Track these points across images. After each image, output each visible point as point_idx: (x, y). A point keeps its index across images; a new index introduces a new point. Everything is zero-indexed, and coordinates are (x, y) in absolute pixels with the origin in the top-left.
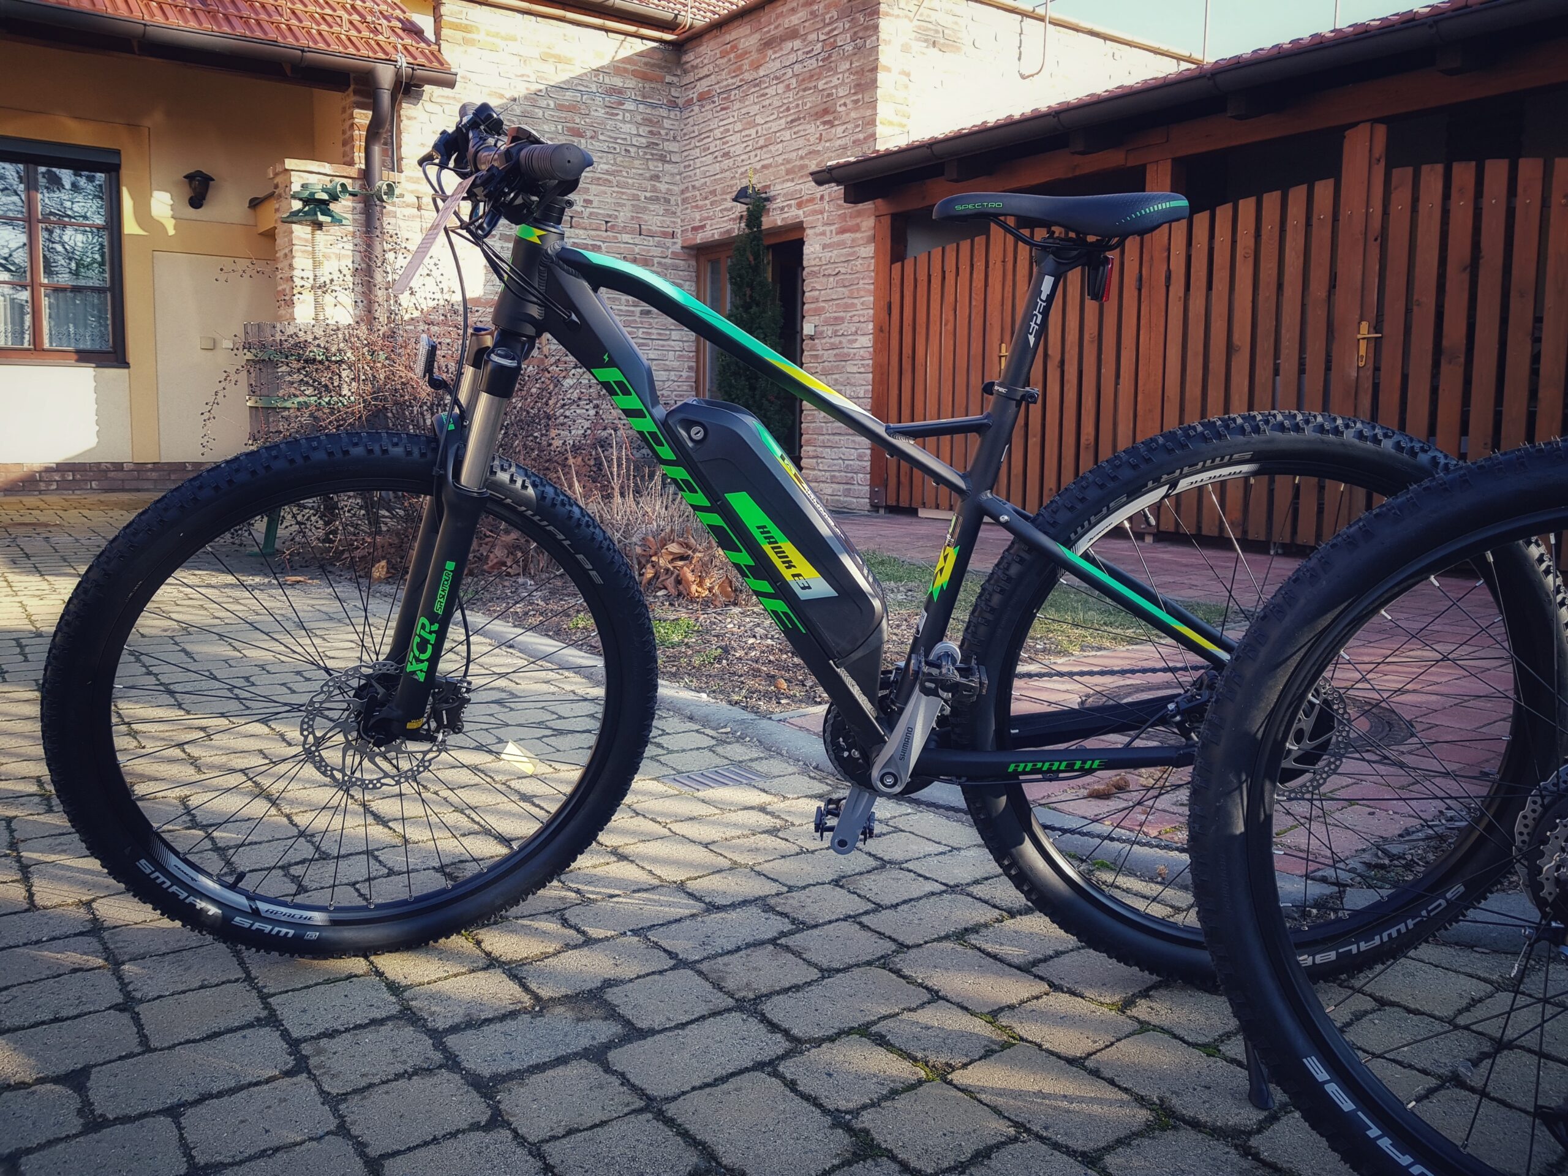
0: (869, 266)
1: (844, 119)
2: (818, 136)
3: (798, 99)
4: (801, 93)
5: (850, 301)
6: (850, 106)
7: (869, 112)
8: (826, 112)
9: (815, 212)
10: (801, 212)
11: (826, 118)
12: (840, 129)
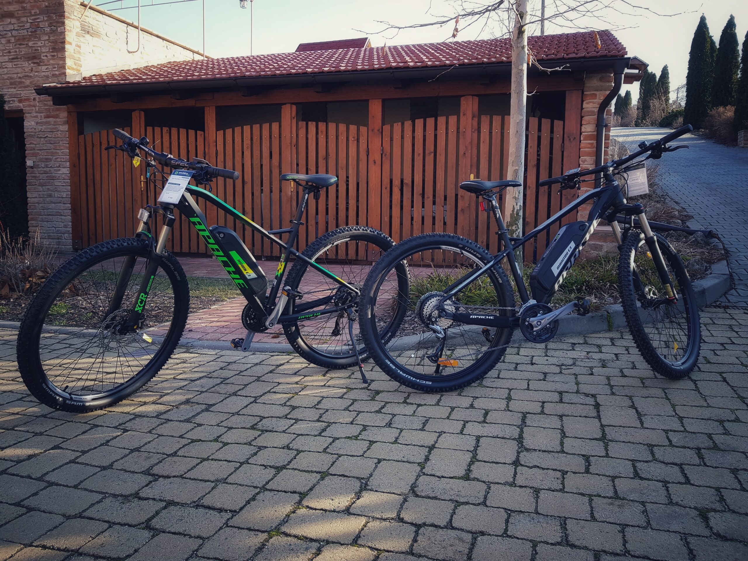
0: (65, 135)
1: (46, 63)
2: (30, 68)
3: (16, 48)
4: (18, 46)
5: (55, 151)
6: (50, 57)
7: (61, 62)
8: (34, 58)
9: (30, 106)
10: (21, 105)
11: (35, 61)
12: (44, 68)
